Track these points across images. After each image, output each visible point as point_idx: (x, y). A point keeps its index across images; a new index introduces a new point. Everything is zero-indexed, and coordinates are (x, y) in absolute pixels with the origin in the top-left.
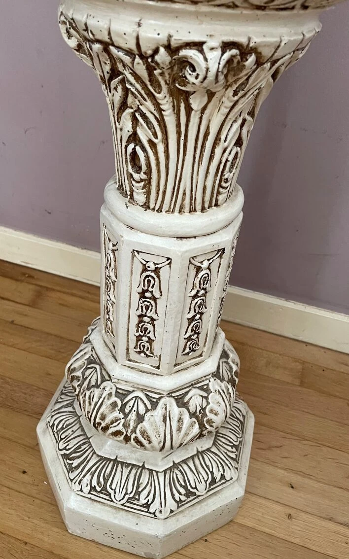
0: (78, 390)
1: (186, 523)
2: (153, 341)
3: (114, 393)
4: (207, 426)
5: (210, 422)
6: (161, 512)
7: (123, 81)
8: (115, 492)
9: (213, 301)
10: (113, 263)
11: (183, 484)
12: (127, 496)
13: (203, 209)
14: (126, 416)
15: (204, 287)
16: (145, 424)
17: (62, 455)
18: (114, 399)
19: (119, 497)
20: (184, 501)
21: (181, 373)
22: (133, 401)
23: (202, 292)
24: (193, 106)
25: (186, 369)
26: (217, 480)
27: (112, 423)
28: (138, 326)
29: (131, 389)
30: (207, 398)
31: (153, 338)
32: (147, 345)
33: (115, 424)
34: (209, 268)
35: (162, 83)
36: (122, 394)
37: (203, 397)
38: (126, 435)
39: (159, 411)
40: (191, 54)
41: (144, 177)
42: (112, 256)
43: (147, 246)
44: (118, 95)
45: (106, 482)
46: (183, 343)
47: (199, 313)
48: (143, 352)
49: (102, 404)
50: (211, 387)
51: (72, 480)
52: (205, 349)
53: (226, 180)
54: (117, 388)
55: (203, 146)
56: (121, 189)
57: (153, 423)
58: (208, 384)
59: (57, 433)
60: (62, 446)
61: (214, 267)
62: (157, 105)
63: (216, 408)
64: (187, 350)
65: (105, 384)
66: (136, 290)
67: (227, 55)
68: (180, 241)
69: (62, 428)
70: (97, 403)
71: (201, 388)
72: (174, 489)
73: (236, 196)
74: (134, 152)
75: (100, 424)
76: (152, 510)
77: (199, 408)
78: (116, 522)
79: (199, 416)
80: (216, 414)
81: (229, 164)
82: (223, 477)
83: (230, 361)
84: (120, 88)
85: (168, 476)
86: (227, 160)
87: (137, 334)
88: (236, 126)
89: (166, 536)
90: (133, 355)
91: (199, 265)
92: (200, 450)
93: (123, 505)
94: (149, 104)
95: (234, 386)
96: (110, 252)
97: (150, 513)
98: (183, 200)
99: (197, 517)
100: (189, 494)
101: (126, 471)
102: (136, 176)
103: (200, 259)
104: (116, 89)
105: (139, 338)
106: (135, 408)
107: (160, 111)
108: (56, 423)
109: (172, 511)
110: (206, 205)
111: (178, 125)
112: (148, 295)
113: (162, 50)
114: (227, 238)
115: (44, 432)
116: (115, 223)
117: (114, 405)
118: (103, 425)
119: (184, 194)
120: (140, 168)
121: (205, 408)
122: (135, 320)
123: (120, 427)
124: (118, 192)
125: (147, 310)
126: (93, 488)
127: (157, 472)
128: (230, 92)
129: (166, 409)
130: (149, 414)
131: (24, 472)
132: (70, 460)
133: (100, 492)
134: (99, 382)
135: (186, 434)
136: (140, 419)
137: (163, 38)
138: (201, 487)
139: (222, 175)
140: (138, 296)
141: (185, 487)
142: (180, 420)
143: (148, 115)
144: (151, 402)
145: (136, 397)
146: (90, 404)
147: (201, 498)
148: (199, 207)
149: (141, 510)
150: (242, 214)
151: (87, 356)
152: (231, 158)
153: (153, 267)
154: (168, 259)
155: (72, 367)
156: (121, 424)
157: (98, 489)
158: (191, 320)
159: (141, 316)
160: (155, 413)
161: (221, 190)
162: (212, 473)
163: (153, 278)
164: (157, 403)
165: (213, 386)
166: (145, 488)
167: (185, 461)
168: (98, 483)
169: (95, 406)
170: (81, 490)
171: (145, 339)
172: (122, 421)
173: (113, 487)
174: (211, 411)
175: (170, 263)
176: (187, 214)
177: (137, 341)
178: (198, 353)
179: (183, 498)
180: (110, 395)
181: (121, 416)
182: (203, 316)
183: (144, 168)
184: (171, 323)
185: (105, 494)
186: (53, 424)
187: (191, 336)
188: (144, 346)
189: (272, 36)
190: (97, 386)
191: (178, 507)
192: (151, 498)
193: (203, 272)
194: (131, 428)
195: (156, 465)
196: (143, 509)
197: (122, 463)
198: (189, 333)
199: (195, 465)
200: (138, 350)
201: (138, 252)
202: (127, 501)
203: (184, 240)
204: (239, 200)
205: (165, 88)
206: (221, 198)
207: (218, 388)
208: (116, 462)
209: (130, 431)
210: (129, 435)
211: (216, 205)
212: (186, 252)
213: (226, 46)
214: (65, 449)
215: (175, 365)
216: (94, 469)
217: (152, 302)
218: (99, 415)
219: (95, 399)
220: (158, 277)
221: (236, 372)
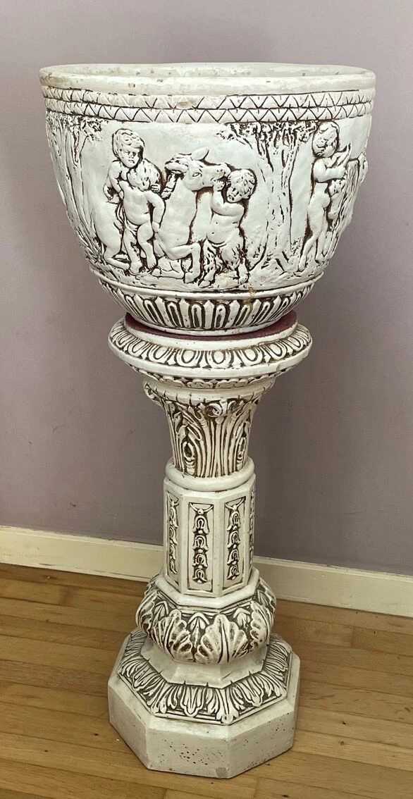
0: (150, 625)
1: (248, 730)
2: (206, 568)
3: (180, 617)
4: (253, 637)
5: (254, 633)
6: (226, 718)
7: (181, 414)
8: (187, 708)
9: (244, 535)
10: (175, 515)
11: (241, 697)
12: (197, 709)
13: (229, 474)
14: (191, 632)
15: (236, 523)
16: (207, 635)
17: (137, 692)
18: (181, 621)
19: (191, 710)
20: (244, 710)
21: (228, 595)
22: (195, 621)
23: (235, 527)
24: (218, 422)
25: (232, 592)
26: (269, 695)
27: (181, 640)
28: (194, 558)
29: (192, 612)
30: (250, 616)
31: (206, 566)
32: (202, 572)
33: (184, 639)
34: (237, 510)
35: (201, 415)
36: (186, 617)
37: (247, 615)
38: (193, 647)
39: (216, 625)
40: (215, 405)
41: (193, 458)
42: (174, 510)
43: (198, 499)
44: (177, 421)
45: (179, 700)
46: (227, 568)
47: (235, 543)
48: (200, 579)
49: (172, 627)
50: (252, 607)
51: (150, 707)
52: (244, 576)
53: (240, 456)
54: (182, 613)
55: (224, 440)
56: (178, 467)
57: (211, 634)
58: (249, 605)
59: (130, 677)
60: (136, 684)
61: (241, 509)
62: (199, 424)
63: (258, 623)
64: (231, 575)
65: (172, 612)
66: (192, 530)
67: (230, 404)
68: (217, 494)
69: (134, 672)
70: (168, 627)
71: (245, 608)
72: (234, 701)
73: (249, 464)
74: (187, 446)
75: (172, 643)
76: (218, 718)
77: (245, 623)
78: (191, 733)
79: (246, 628)
80: (258, 628)
81: (240, 447)
82: (273, 693)
83: (266, 593)
84: (179, 417)
85: (228, 691)
86: (239, 445)
87: (195, 565)
88: (241, 428)
89: (233, 740)
90: (193, 584)
91: (231, 508)
92: (252, 673)
93: (194, 717)
94: (195, 423)
95: (271, 610)
96: (172, 508)
97: (218, 720)
98: (217, 469)
99: (256, 726)
100: (247, 705)
101: (194, 692)
102: (188, 459)
103: (231, 504)
104: (177, 417)
105: (196, 567)
106: (198, 625)
107: (201, 426)
108: (128, 670)
109: (234, 718)
110: (231, 471)
111: (211, 431)
112: (200, 532)
113: (201, 404)
114: (245, 490)
115: (117, 683)
116: (176, 488)
117: (182, 626)
118: (175, 642)
119: (217, 465)
120: (191, 454)
121: (250, 623)
122: (192, 553)
123: (188, 641)
124: (176, 469)
125: (200, 544)
126: (169, 708)
127: (219, 689)
128: (234, 414)
129: (220, 623)
130: (208, 628)
131: (96, 735)
132: (146, 691)
133: (175, 710)
134: (167, 613)
135: (238, 642)
136: (202, 632)
137: (202, 400)
138: (257, 701)
139: (237, 453)
140: (194, 534)
141: (243, 699)
142: (232, 631)
143: (195, 428)
144: (209, 619)
145: (198, 617)
146: (163, 630)
147: (257, 710)
148: (226, 472)
149: (209, 720)
150: (254, 476)
151: (154, 598)
152: (240, 444)
153: (202, 512)
154: (211, 505)
155: (142, 610)
156: (189, 639)
157: (173, 707)
158: (230, 549)
159: (196, 550)
160: (213, 626)
161: (238, 461)
162: (264, 689)
163: (203, 519)
164: (213, 619)
165: (254, 607)
166: (211, 701)
167: (240, 681)
168: (173, 702)
169: (167, 630)
170: (160, 712)
171: (200, 567)
172: (189, 636)
173: (185, 704)
174: (255, 625)
175: (213, 508)
176: (220, 477)
177: (195, 570)
178: (238, 579)
179: (243, 708)
180: (178, 619)
181: (188, 632)
182: (239, 547)
183: (193, 454)
184: (217, 551)
185: (179, 711)
186: (126, 672)
187: (232, 562)
188: (200, 574)
189: (249, 393)
190: (166, 615)
191: (240, 715)
192: (216, 707)
193: (234, 513)
194: (196, 640)
195: (218, 684)
196: (211, 718)
197: (190, 686)
198: (230, 560)
199: (249, 684)
200: (196, 578)
201: (192, 503)
202: (198, 714)
203: (220, 493)
204: (251, 466)
205: (203, 417)
206: (238, 466)
207: (258, 608)
208: (184, 685)
209: (195, 643)
210: (195, 647)
211: (236, 470)
212: (222, 499)
213: (229, 401)
214: (140, 685)
215: (224, 588)
216: (168, 693)
217: (204, 537)
218: (171, 636)
219: (166, 625)
220: (206, 519)
221: (272, 602)
